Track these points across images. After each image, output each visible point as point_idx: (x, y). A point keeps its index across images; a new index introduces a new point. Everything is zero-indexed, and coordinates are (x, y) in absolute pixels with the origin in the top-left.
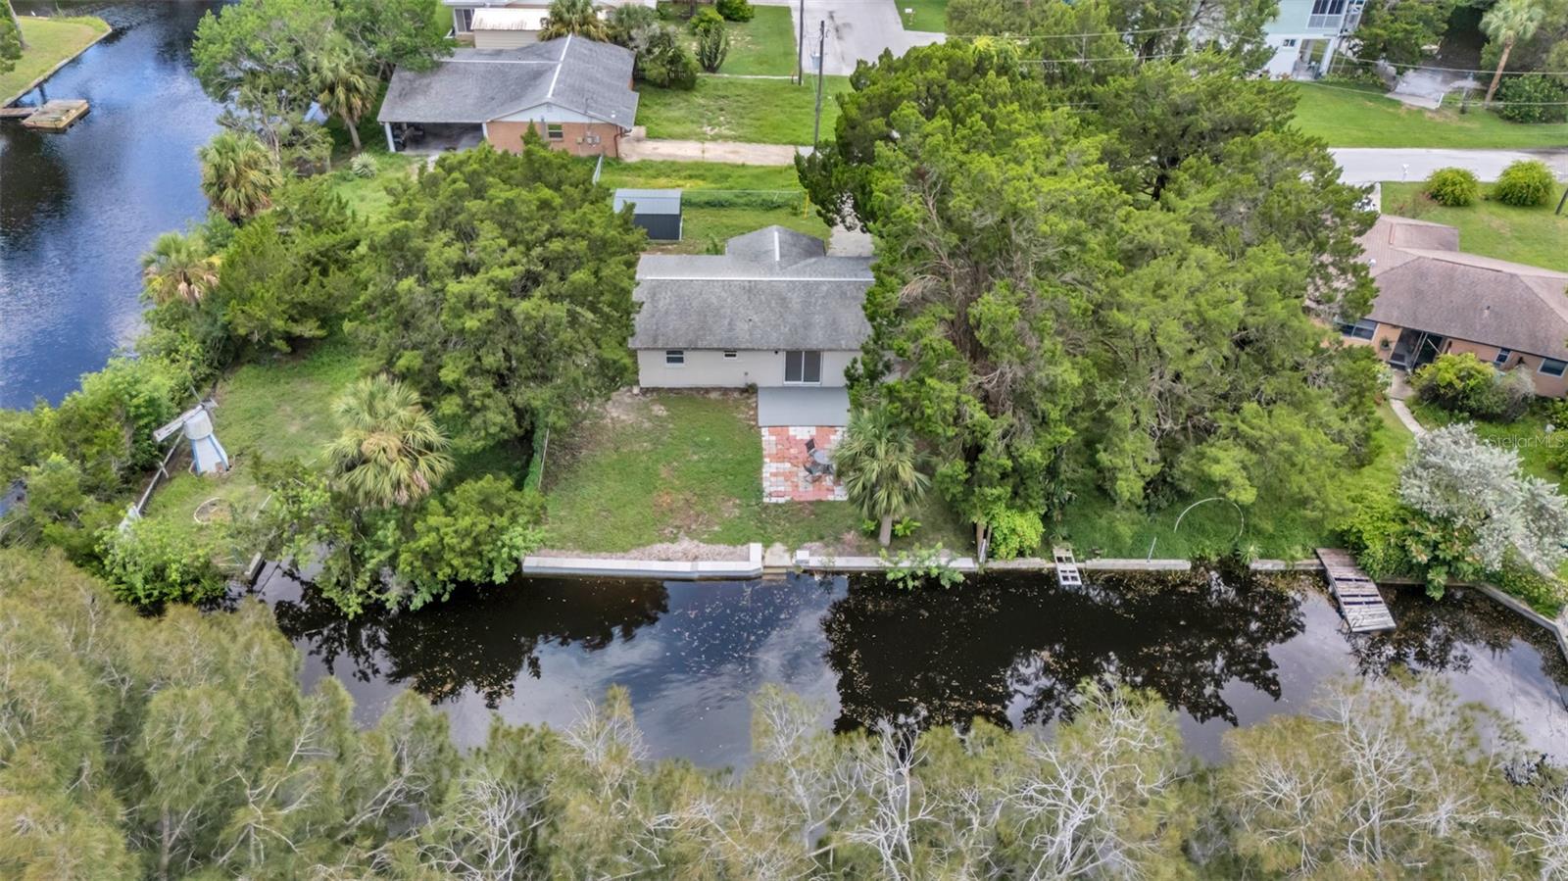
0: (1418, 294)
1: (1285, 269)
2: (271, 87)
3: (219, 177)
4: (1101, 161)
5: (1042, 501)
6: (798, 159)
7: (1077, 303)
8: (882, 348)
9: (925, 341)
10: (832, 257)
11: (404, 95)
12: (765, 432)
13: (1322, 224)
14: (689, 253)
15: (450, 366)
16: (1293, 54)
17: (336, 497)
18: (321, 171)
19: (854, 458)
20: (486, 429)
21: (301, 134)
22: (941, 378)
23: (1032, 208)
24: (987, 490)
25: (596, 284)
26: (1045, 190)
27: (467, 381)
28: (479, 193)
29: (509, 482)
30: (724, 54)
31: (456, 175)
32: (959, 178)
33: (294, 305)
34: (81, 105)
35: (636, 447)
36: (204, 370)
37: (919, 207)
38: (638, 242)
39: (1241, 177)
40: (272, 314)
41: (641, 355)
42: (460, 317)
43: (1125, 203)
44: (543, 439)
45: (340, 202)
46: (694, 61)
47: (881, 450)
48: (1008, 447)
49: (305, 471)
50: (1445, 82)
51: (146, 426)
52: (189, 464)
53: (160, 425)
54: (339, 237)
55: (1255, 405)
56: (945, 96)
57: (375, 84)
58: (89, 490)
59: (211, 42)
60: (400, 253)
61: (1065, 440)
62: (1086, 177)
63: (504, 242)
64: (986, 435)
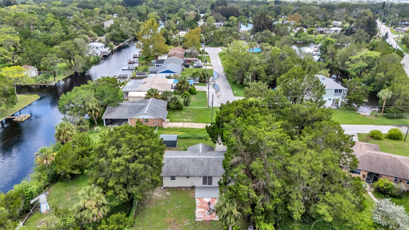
0: (371, 163)
1: (332, 156)
2: (76, 111)
3: (59, 133)
4: (281, 128)
5: (273, 220)
6: (206, 127)
7: (279, 164)
8: (228, 176)
9: (238, 174)
10: (216, 151)
11: (109, 112)
12: (197, 199)
13: (341, 144)
14: (179, 150)
15: (111, 182)
16: (331, 102)
17: (77, 219)
18: (86, 131)
19: (220, 207)
20: (120, 200)
21: (82, 122)
22: (243, 185)
23: (264, 139)
24: (258, 217)
25: (152, 159)
26: (267, 135)
27: (115, 186)
28: (123, 136)
29: (125, 215)
30: (190, 102)
31: (118, 132)
32: (245, 132)
33: (73, 166)
34: (29, 115)
35: (161, 204)
36: (47, 183)
37: (235, 139)
38: (164, 148)
39: (319, 132)
40: (67, 168)
41: (164, 179)
42: (115, 168)
43: (288, 138)
44: (136, 202)
45: (89, 138)
46: (182, 104)
47: (227, 205)
48: (263, 204)
49: (69, 212)
50: (371, 109)
51: (28, 199)
52: (39, 210)
53: (32, 199)
54: (87, 148)
55: (329, 193)
56: (242, 112)
57: (102, 110)
58: (10, 218)
59: (63, 100)
60: (101, 152)
61: (278, 202)
62: (278, 132)
63: (128, 149)
64: (256, 201)
